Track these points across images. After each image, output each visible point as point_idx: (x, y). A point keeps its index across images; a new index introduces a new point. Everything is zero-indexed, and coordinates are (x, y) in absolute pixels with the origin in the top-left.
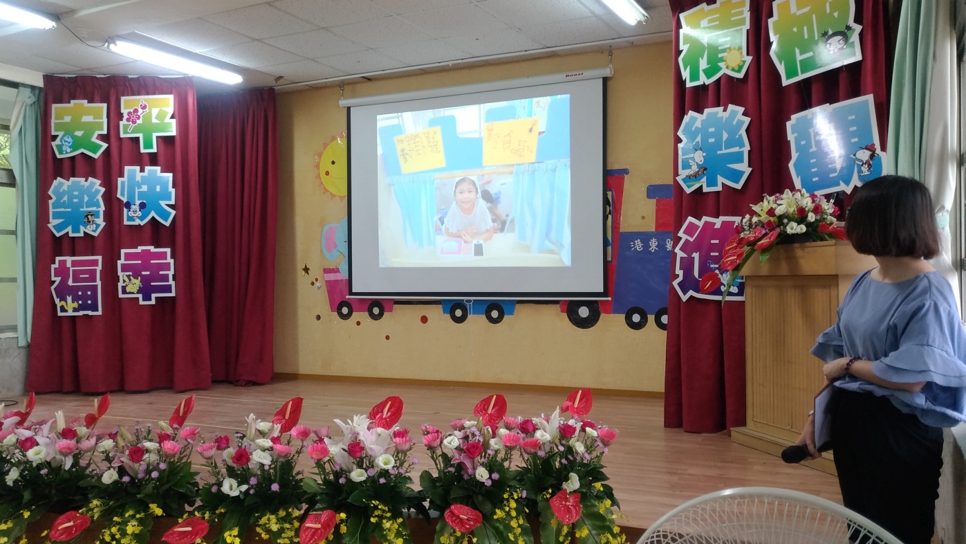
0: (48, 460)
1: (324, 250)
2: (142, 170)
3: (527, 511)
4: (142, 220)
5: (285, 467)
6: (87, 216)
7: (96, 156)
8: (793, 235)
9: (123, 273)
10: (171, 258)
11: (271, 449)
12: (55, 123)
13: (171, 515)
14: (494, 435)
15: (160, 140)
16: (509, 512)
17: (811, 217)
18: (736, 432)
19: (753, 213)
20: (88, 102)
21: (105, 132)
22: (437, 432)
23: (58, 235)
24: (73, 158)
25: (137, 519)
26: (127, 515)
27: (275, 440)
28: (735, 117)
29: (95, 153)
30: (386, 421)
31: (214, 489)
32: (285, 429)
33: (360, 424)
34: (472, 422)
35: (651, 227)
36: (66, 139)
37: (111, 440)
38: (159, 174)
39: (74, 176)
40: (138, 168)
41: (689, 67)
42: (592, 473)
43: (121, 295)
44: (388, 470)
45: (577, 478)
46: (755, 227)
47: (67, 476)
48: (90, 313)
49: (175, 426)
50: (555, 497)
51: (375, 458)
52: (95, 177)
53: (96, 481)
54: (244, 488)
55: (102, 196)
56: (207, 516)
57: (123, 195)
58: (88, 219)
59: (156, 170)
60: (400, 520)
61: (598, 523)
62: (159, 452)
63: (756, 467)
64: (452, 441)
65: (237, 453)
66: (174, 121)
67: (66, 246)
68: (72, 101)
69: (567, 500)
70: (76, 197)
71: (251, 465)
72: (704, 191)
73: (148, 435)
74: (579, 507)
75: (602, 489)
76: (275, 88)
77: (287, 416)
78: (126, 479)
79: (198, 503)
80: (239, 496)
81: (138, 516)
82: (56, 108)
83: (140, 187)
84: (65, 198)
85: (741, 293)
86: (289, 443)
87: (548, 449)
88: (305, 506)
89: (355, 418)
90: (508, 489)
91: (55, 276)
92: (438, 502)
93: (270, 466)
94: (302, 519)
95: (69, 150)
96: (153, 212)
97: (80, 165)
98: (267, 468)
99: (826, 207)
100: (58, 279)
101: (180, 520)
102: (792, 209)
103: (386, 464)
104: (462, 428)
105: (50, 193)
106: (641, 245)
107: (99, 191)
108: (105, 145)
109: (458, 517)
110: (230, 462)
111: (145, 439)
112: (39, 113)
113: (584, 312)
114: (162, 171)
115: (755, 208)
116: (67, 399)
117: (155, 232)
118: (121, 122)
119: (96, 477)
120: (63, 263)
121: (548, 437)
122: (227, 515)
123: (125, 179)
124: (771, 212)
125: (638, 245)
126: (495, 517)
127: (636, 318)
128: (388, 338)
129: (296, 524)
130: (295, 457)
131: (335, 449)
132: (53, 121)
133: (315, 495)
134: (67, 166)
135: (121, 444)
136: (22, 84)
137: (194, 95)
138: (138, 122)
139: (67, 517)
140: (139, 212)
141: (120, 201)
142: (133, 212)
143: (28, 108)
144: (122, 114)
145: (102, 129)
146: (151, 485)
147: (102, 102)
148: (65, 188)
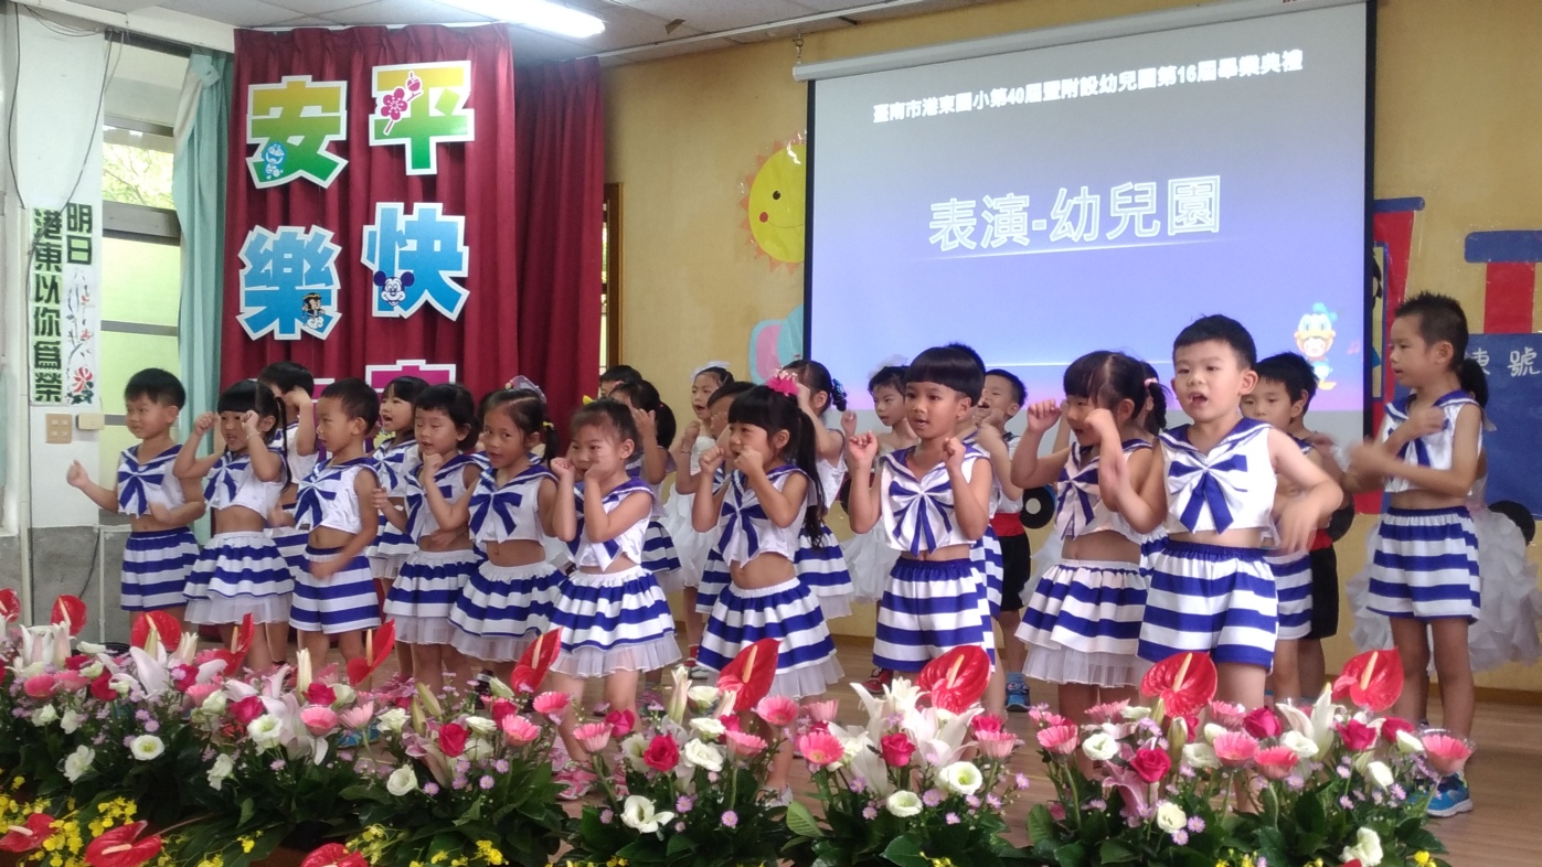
0: (284, 743)
1: (755, 374)
2: (408, 211)
4: (405, 308)
6: (307, 301)
7: (326, 184)
11: (721, 739)
12: (253, 121)
15: (442, 149)
20: (314, 80)
21: (342, 136)
23: (255, 337)
24: (285, 189)
26: (434, 860)
27: (728, 722)
29: (324, 178)
31: (606, 817)
32: (745, 701)
36: (272, 151)
37: (402, 711)
38: (440, 218)
39: (286, 222)
40: (400, 206)
47: (316, 776)
49: (524, 687)
52: (324, 225)
53: (375, 788)
54: (666, 817)
55: (336, 262)
57: (371, 258)
59: (435, 211)
62: (495, 737)
65: (651, 745)
66: (470, 113)
68: (285, 79)
70: (288, 263)
71: (679, 771)
78: (431, 789)
80: (654, 833)
81: (454, 860)
82: (255, 92)
83: (403, 244)
84: (269, 266)
87: (1305, 775)
93: (719, 773)
96: (426, 292)
97: (297, 200)
98: (712, 777)
105: (242, 255)
107: (332, 251)
108: (342, 163)
110: (638, 764)
111: (465, 711)
112: (224, 103)
114: (446, 212)
117: (430, 332)
118: (371, 116)
119: (375, 781)
123: (377, 227)
132: (250, 117)
133: (811, 841)
134: (274, 205)
135: (420, 719)
136: (197, 46)
137: (509, 63)
138: (405, 115)
139: (324, 855)
140: (403, 293)
141: (366, 269)
142: (391, 291)
143: (205, 92)
144: (374, 100)
145: (337, 132)
146: (478, 804)
147: (338, 78)
148: (269, 246)
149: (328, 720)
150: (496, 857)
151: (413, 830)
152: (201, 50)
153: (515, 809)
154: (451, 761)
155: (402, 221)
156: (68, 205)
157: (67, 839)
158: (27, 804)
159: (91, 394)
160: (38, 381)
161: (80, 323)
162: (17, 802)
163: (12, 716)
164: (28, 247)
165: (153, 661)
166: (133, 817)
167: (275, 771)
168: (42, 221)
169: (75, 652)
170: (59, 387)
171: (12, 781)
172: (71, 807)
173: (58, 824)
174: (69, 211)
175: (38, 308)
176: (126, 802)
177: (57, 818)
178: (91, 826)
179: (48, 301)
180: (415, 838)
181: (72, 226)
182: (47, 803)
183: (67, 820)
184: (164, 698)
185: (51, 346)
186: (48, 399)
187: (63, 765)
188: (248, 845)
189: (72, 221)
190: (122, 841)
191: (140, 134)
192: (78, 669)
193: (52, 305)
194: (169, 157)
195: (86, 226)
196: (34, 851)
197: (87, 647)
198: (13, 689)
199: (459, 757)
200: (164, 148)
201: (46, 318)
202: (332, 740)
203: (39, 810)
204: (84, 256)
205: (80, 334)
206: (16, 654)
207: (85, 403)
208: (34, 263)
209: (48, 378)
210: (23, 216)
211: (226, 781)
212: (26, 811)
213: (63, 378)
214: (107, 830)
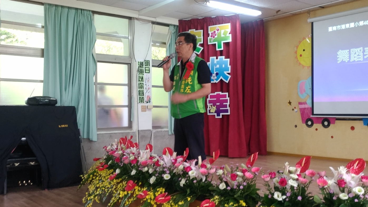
0: (196, 176)
1: (299, 93)
2: (217, 58)
4: (217, 81)
7: (199, 53)
9: (209, 104)
10: (228, 97)
11: (297, 180)
15: (224, 44)
20: (196, 30)
21: (202, 42)
26: (230, 204)
27: (299, 175)
31: (270, 196)
37: (222, 170)
43: (208, 114)
44: (360, 195)
49: (249, 166)
59: (223, 58)
62: (243, 178)
65: (280, 180)
66: (230, 35)
68: (190, 30)
71: (287, 187)
73: (237, 170)
77: (303, 165)
78: (229, 188)
81: (235, 205)
83: (216, 66)
86: (305, 177)
89: (341, 167)
93: (297, 187)
96: (221, 76)
108: (202, 48)
117: (222, 86)
119: (216, 186)
123: (210, 62)
128: (332, 137)
130: (308, 185)
131: (331, 182)
135: (226, 172)
136: (171, 24)
137: (239, 23)
139: (206, 202)
140: (216, 77)
143: (173, 34)
146: (240, 192)
149: (206, 172)
150: (244, 204)
151: (225, 197)
152: (171, 25)
153: (248, 194)
154: (233, 182)
155: (216, 61)
156: (145, 60)
157: (151, 196)
158: (142, 188)
159: (150, 101)
160: (140, 98)
161: (148, 86)
162: (140, 188)
163: (139, 170)
164: (137, 70)
165: (167, 158)
166: (164, 192)
167: (194, 183)
168: (140, 64)
169: (151, 156)
170: (144, 100)
171: (139, 184)
172: (151, 189)
173: (149, 193)
174: (145, 62)
175: (139, 83)
176: (163, 188)
177: (148, 192)
178: (156, 194)
179: (141, 81)
180: (225, 199)
181: (146, 65)
182: (146, 188)
183: (151, 192)
184: (170, 166)
185: (142, 91)
186: (142, 102)
187: (149, 180)
188: (189, 199)
189: (146, 64)
190: (163, 197)
191: (159, 44)
192: (152, 160)
193: (142, 82)
194: (165, 49)
195: (148, 65)
196: (144, 198)
197: (153, 155)
198: (139, 164)
199: (235, 181)
200: (164, 47)
201: (141, 85)
202: (206, 176)
203: (145, 190)
204: (148, 71)
205: (148, 88)
206: (139, 157)
207: (149, 103)
208: (138, 73)
209: (141, 98)
210: (136, 63)
211: (184, 185)
212: (142, 190)
213: (144, 98)
214: (159, 195)
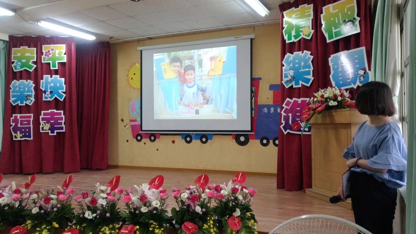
0: (8, 203)
1: (130, 112)
2: (51, 77)
3: (218, 225)
4: (51, 99)
5: (112, 206)
6: (27, 97)
7: (31, 71)
8: (332, 106)
9: (42, 121)
10: (63, 115)
11: (106, 198)
12: (13, 56)
13: (62, 227)
14: (203, 192)
15: (59, 64)
16: (210, 226)
17: (339, 99)
18: (308, 190)
19: (315, 97)
20: (28, 47)
21: (35, 60)
22: (179, 191)
23: (14, 105)
24: (21, 72)
25: (47, 229)
26: (43, 227)
27: (108, 194)
28: (307, 55)
29: (31, 69)
30: (156, 186)
31: (81, 216)
32: (112, 189)
33: (145, 187)
34: (194, 187)
35: (271, 102)
36: (18, 63)
37: (36, 195)
38: (59, 79)
39: (21, 79)
40: (49, 76)
41: (287, 34)
42: (246, 208)
43: (41, 131)
44: (157, 207)
45: (239, 211)
46: (316, 103)
47: (16, 210)
48: (27, 139)
49: (65, 188)
50: (230, 219)
51: (152, 202)
52: (31, 80)
53: (29, 212)
54: (95, 215)
55: (34, 88)
56: (78, 227)
57: (43, 87)
58: (27, 98)
59: (57, 77)
60: (162, 229)
61: (248, 230)
62: (57, 200)
63: (316, 206)
64: (185, 195)
65: (91, 200)
66: (65, 56)
67: (17, 110)
68: (21, 47)
69: (235, 220)
70: (22, 88)
71: (97, 205)
72: (294, 87)
73: (53, 192)
74: (240, 223)
75: (250, 215)
76: (110, 42)
77: (113, 184)
78: (42, 211)
79: (74, 222)
80: (92, 219)
81: (47, 228)
82: (14, 50)
83: (50, 84)
84: (17, 89)
85: (309, 131)
86: (114, 195)
87: (226, 198)
88: (121, 223)
89: (143, 185)
90: (209, 216)
91: (13, 123)
92: (179, 221)
93: (106, 205)
94: (120, 229)
95: (19, 68)
96: (56, 95)
97: (24, 74)
98: (104, 206)
99: (346, 94)
100: (14, 124)
101: (66, 229)
102: (331, 95)
103: (156, 205)
104: (189, 189)
105: (11, 86)
106: (267, 110)
107: (33, 86)
108: (35, 66)
109: (188, 228)
110: (88, 204)
111: (51, 194)
112: (6, 52)
113: (242, 139)
114: (60, 77)
115: (316, 95)
116: (17, 176)
117: (56, 104)
118: (42, 56)
119: (29, 211)
120: (16, 117)
121: (226, 193)
122: (87, 227)
123: (44, 81)
124: (322, 96)
125: (266, 110)
126: (204, 228)
127: (265, 141)
128: (157, 150)
129: (117, 231)
130: (117, 202)
131: (134, 198)
132: (13, 55)
133: (125, 218)
134: (18, 75)
135: (40, 196)
137: (74, 45)
138: (50, 56)
139: (16, 228)
140: (50, 95)
141: (41, 90)
142: (47, 95)
143: (2, 50)
144: (43, 52)
145: (34, 59)
146: (53, 214)
147: (34, 47)
148: (17, 84)
149: (19, 197)
150: (57, 226)
151: (38, 221)
152: (1, 40)
153: (62, 215)
155: (50, 79)
167: (6, 210)
199: (49, 204)
202: (20, 202)
